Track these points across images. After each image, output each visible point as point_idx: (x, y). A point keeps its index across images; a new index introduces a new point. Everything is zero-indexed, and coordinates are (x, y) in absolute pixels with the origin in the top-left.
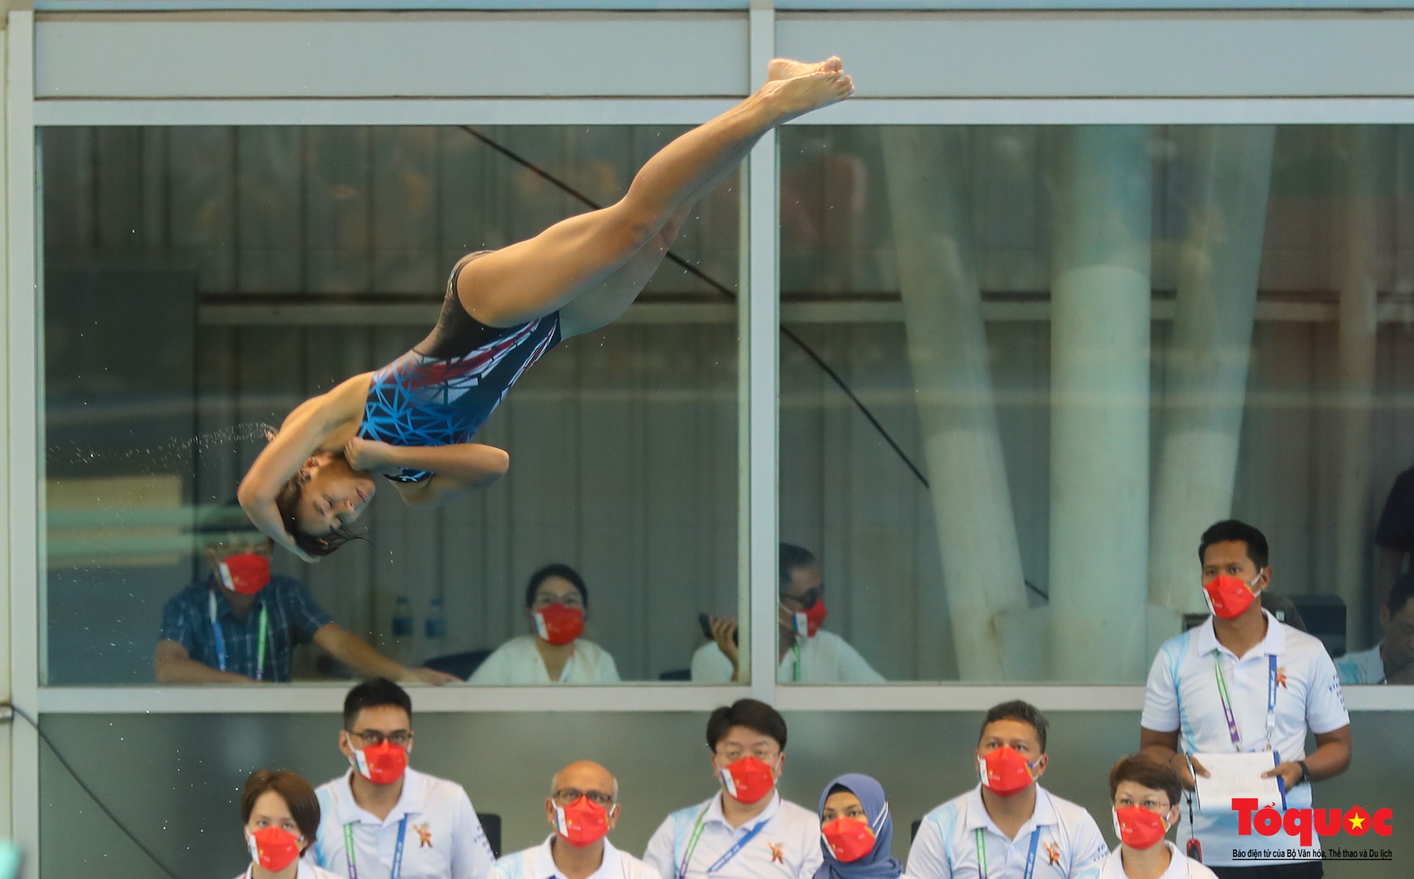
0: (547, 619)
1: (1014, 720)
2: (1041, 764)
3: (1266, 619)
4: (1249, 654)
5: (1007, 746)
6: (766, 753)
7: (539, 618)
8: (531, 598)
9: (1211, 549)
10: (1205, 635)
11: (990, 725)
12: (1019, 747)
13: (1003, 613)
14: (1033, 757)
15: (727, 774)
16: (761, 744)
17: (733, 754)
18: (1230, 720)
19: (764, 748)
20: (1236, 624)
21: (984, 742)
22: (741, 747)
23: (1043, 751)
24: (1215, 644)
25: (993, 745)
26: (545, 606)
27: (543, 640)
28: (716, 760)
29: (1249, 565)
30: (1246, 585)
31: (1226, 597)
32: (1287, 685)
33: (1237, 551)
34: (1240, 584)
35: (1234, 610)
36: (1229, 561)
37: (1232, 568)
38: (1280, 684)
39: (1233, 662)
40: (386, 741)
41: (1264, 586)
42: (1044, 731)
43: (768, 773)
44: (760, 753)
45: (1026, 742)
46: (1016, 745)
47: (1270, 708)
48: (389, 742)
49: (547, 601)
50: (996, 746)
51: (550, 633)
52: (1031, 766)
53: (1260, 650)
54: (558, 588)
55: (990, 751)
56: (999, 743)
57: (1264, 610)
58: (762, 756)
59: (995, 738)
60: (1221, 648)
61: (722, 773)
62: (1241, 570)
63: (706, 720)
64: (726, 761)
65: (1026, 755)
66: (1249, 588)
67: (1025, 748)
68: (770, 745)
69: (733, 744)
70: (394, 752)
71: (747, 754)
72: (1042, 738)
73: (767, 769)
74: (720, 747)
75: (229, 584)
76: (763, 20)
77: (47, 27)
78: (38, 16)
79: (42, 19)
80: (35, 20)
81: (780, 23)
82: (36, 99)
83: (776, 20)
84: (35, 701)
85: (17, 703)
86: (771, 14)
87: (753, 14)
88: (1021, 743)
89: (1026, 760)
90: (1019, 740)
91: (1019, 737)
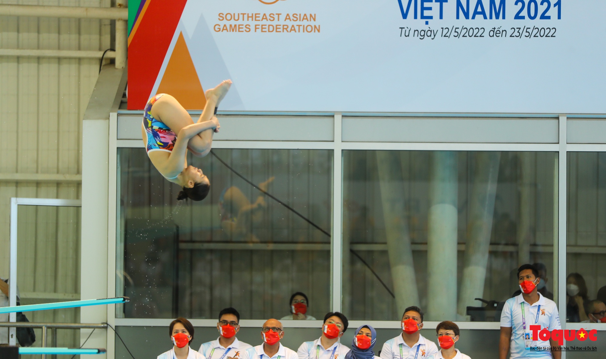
1: (414, 311)
2: (421, 325)
3: (539, 295)
4: (534, 304)
7: (293, 306)
9: (521, 271)
10: (520, 298)
11: (406, 312)
12: (415, 319)
14: (419, 322)
18: (524, 322)
20: (530, 295)
21: (404, 316)
23: (422, 322)
24: (523, 301)
29: (533, 276)
30: (533, 282)
31: (527, 286)
32: (545, 315)
33: (529, 271)
34: (531, 282)
35: (530, 290)
36: (527, 274)
37: (528, 277)
38: (543, 314)
39: (529, 306)
41: (538, 284)
45: (417, 317)
48: (230, 325)
50: (407, 318)
52: (418, 325)
53: (537, 304)
57: (538, 292)
59: (407, 316)
60: (525, 302)
62: (531, 278)
65: (416, 321)
66: (534, 284)
67: (417, 320)
76: (338, 118)
77: (121, 118)
78: (119, 115)
79: (119, 116)
80: (118, 116)
81: (343, 119)
82: (117, 139)
83: (342, 118)
84: (113, 322)
85: (109, 323)
86: (341, 116)
87: (335, 116)
88: (415, 318)
89: (417, 323)
90: (415, 317)
91: (415, 316)
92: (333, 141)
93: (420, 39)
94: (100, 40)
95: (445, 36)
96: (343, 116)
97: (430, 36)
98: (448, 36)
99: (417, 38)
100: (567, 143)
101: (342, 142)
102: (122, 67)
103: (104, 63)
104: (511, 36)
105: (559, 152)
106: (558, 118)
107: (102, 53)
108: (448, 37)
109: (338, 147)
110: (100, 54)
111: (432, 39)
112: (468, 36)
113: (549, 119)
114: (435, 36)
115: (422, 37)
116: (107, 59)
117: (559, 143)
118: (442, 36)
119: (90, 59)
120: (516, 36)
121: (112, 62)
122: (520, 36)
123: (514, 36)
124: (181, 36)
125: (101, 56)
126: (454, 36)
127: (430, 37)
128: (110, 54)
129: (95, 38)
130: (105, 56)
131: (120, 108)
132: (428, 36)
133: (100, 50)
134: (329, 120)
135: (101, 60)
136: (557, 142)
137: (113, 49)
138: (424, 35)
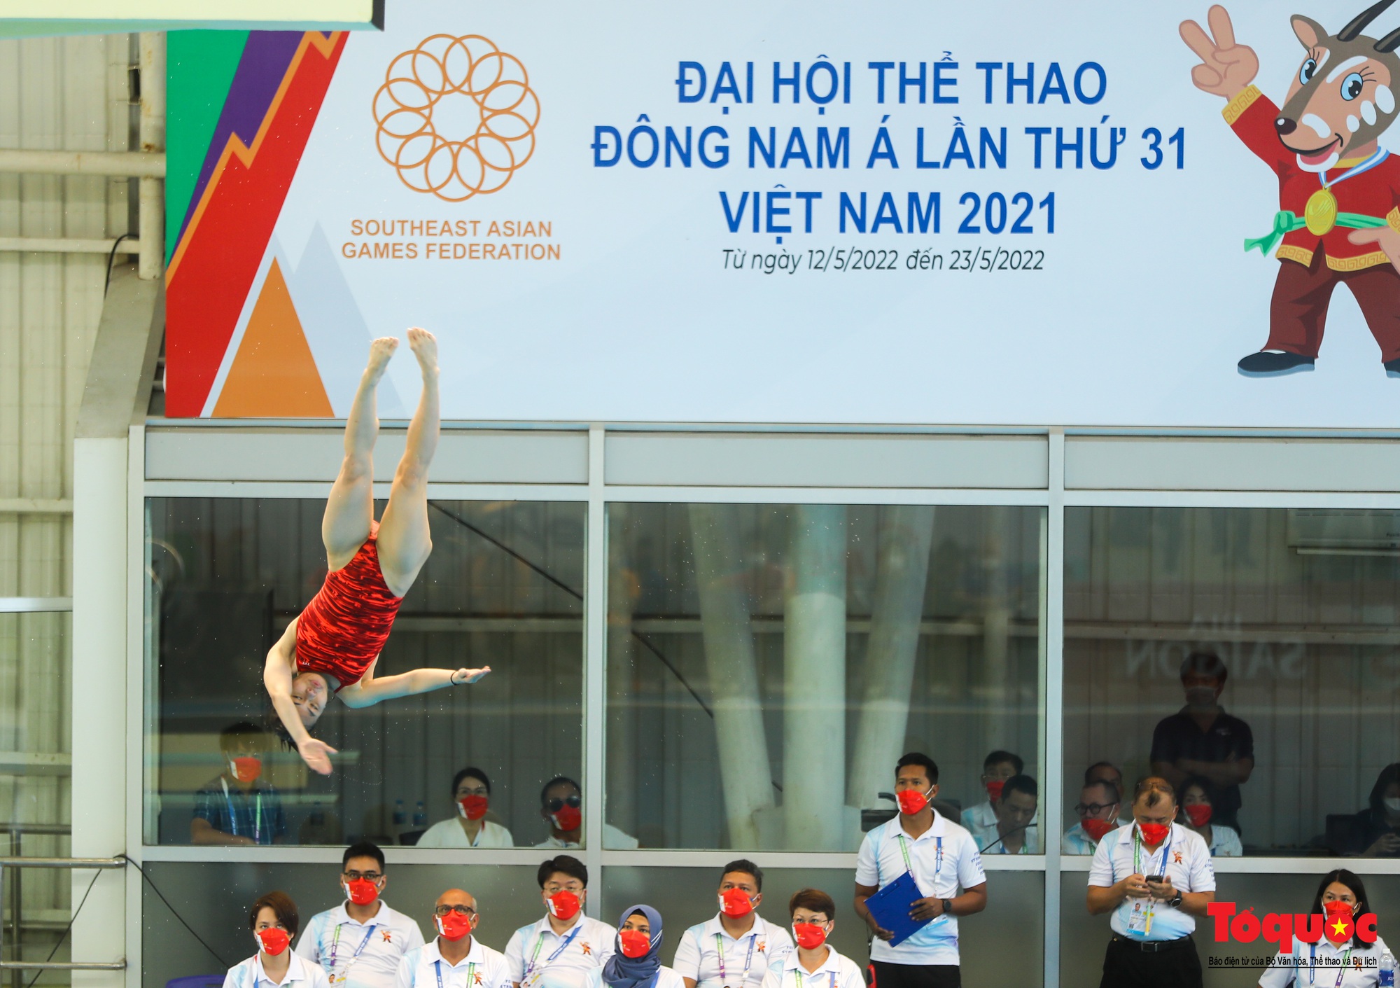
0: (466, 807)
1: (742, 872)
2: (758, 899)
3: (933, 814)
4: (923, 836)
5: (736, 887)
6: (575, 888)
7: (461, 805)
8: (455, 790)
9: (903, 769)
10: (894, 825)
11: (726, 874)
12: (745, 888)
13: (758, 810)
14: (752, 896)
15: (551, 902)
16: (571, 882)
17: (554, 889)
19: (573, 885)
20: (914, 817)
21: (723, 885)
22: (560, 885)
23: (759, 892)
24: (900, 831)
25: (728, 887)
26: (464, 796)
27: (464, 819)
28: (544, 894)
29: (926, 782)
30: (923, 795)
31: (909, 802)
33: (919, 772)
34: (919, 793)
35: (914, 808)
36: (914, 777)
37: (915, 782)
39: (911, 842)
40: (362, 878)
41: (933, 796)
42: (760, 879)
43: (576, 901)
44: (571, 888)
45: (748, 885)
46: (742, 887)
47: (938, 871)
48: (364, 878)
49: (465, 792)
51: (468, 814)
52: (751, 900)
53: (928, 834)
54: (472, 784)
55: (726, 890)
56: (731, 886)
57: (932, 809)
58: (572, 890)
59: (729, 882)
60: (903, 834)
61: (547, 901)
62: (920, 783)
63: (538, 869)
64: (550, 894)
65: (747, 893)
66: (925, 797)
67: (748, 889)
68: (577, 883)
69: (554, 883)
70: (367, 884)
71: (563, 889)
72: (759, 883)
73: (575, 898)
74: (546, 885)
75: (235, 774)
76: (597, 436)
77: (153, 436)
78: (148, 428)
79: (150, 431)
80: (146, 431)
81: (608, 438)
82: (146, 480)
83: (606, 436)
84: (140, 854)
85: (129, 855)
86: (602, 432)
87: (591, 432)
88: (746, 886)
89: (748, 896)
90: (744, 884)
91: (744, 882)
92: (587, 484)
93: (766, 272)
94: (107, 212)
95: (816, 267)
96: (608, 431)
97: (786, 267)
98: (821, 268)
99: (759, 272)
100: (1065, 489)
101: (606, 485)
102: (153, 276)
103: (115, 261)
104: (951, 268)
105: (1048, 507)
106: (1046, 436)
107: (112, 243)
108: (821, 270)
109: (596, 497)
110: (107, 246)
111: (791, 273)
112: (863, 266)
113: (1029, 437)
114: (795, 267)
115: (770, 270)
116: (120, 255)
117: (1047, 489)
118: (810, 267)
119: (87, 256)
120: (961, 267)
121: (133, 260)
122: (969, 266)
123: (957, 268)
124: (275, 268)
125: (110, 250)
126: (836, 267)
127: (785, 269)
128: (128, 246)
129: (95, 209)
130: (118, 250)
131: (151, 412)
132: (782, 268)
133: (108, 235)
134: (577, 440)
135: (110, 257)
136: (1044, 485)
137: (134, 234)
138: (773, 266)
